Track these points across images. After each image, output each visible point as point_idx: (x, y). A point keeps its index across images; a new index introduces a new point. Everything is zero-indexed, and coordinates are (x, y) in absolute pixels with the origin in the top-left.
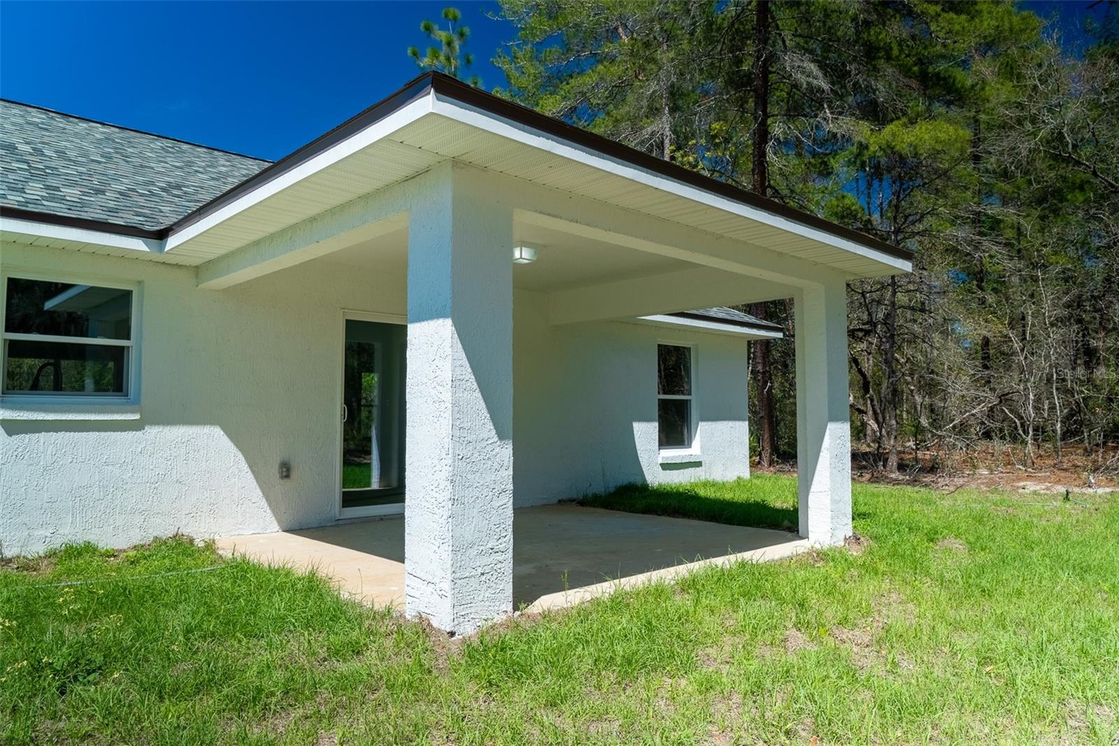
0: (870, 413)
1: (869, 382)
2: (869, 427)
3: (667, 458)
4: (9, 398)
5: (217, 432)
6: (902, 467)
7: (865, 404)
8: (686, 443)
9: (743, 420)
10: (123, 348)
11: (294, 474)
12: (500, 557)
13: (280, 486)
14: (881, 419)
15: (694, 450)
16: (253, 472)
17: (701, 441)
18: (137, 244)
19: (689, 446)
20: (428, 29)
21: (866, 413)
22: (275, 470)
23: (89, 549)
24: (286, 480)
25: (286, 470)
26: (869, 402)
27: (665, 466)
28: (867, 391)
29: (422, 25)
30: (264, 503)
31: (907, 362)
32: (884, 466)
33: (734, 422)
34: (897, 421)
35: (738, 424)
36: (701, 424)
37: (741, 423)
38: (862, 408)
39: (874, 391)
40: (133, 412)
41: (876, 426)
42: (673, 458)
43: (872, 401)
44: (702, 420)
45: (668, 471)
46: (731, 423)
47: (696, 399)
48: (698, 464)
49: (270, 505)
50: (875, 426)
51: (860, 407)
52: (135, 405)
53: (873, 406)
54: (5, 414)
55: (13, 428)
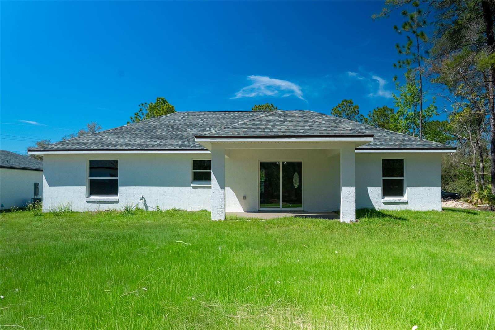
3: (386, 200)
4: (194, 182)
8: (399, 195)
9: (437, 187)
11: (247, 199)
13: (243, 201)
17: (408, 194)
19: (402, 196)
22: (242, 197)
23: (206, 211)
24: (245, 200)
25: (245, 198)
27: (385, 203)
30: (240, 205)
35: (433, 188)
36: (408, 188)
42: (389, 200)
44: (408, 186)
45: (388, 205)
46: (429, 188)
47: (406, 179)
48: (407, 203)
49: (241, 205)
54: (192, 185)
55: (194, 187)
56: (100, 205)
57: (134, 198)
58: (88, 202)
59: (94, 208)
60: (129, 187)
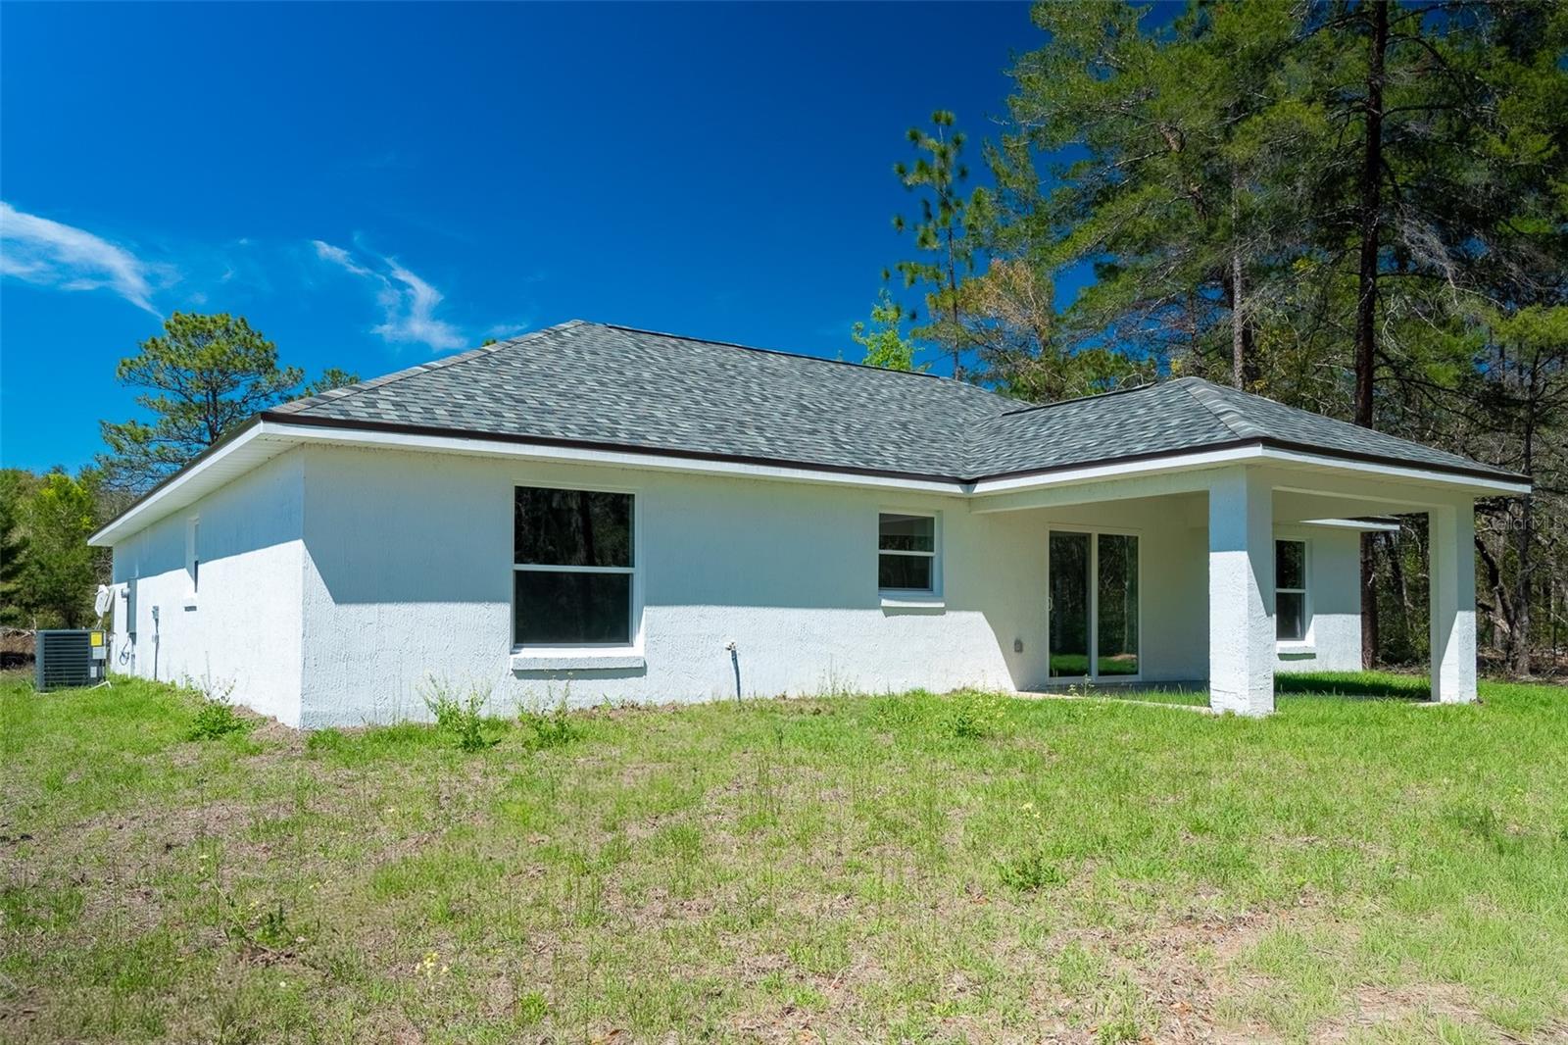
0: (1499, 609)
1: (1497, 571)
2: (1497, 629)
3: (1284, 649)
4: (883, 592)
5: (979, 616)
6: (1534, 671)
7: (1493, 598)
8: (1299, 636)
9: (1357, 614)
10: (928, 557)
11: (1024, 649)
12: (1268, 681)
13: (1016, 658)
14: (1512, 617)
15: (1309, 642)
16: (1000, 647)
17: (1316, 634)
18: (957, 489)
19: (1303, 638)
20: (915, 137)
21: (1493, 610)
22: (1012, 644)
24: (1017, 654)
25: (1019, 647)
26: (1497, 596)
27: (1283, 657)
28: (1495, 582)
29: (908, 133)
30: (1006, 670)
31: (1552, 544)
32: (1514, 667)
33: (1347, 616)
34: (1529, 617)
35: (1350, 617)
36: (1315, 616)
37: (1353, 616)
38: (1488, 604)
39: (1505, 581)
40: (941, 602)
41: (1508, 626)
42: (1290, 649)
43: (1501, 594)
44: (1316, 613)
45: (1285, 662)
46: (1344, 617)
47: (1309, 592)
48: (1312, 656)
49: (1010, 671)
50: (1506, 628)
51: (1485, 602)
52: (939, 597)
53: (1503, 602)
54: (885, 603)
55: (889, 612)
56: (573, 683)
57: (699, 652)
58: (521, 674)
59: (544, 696)
60: (681, 609)
